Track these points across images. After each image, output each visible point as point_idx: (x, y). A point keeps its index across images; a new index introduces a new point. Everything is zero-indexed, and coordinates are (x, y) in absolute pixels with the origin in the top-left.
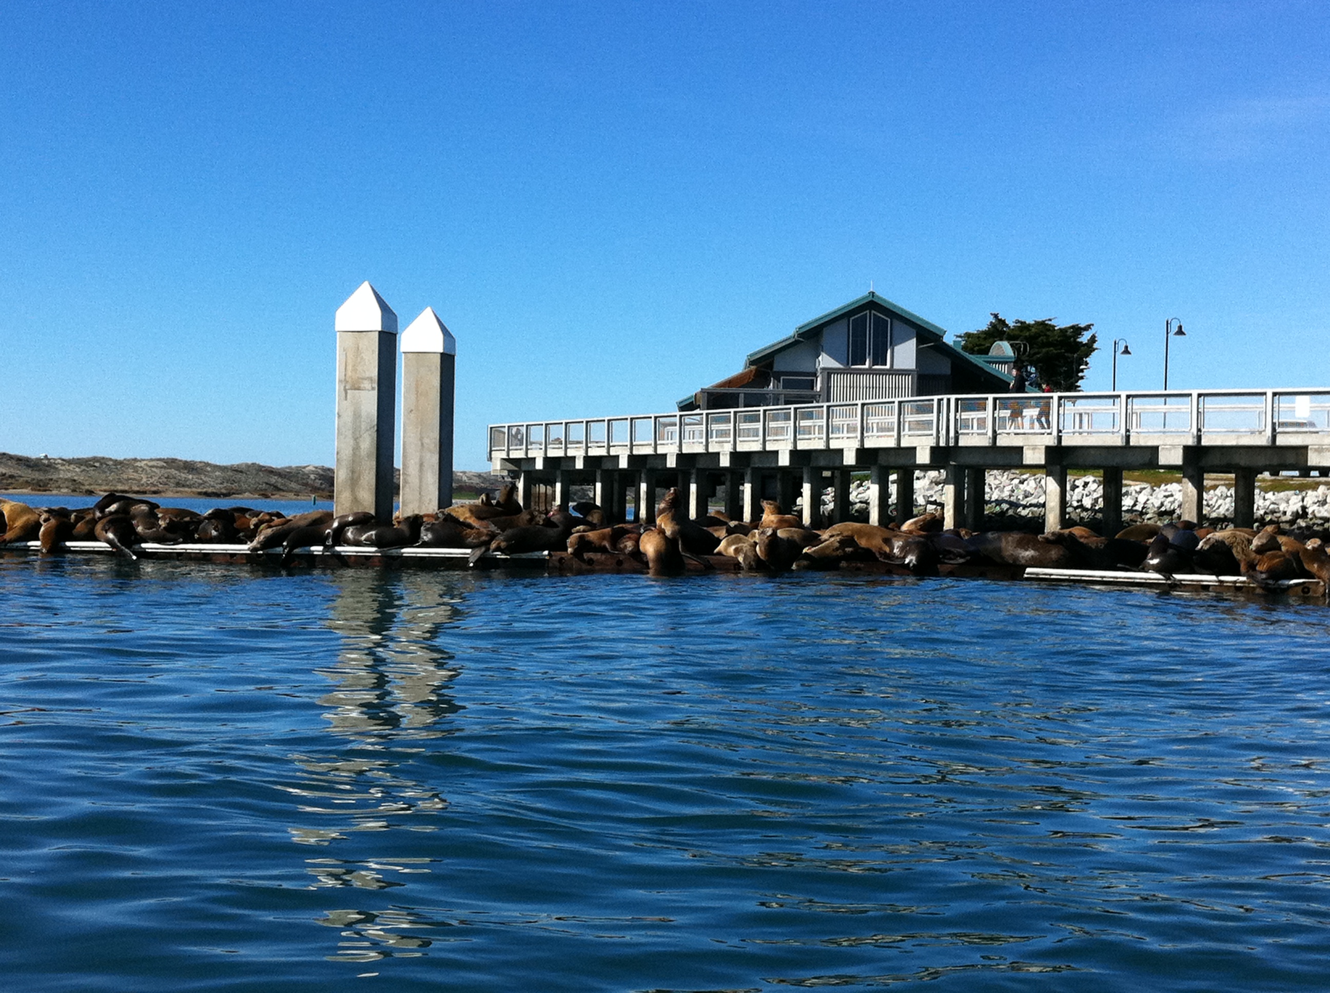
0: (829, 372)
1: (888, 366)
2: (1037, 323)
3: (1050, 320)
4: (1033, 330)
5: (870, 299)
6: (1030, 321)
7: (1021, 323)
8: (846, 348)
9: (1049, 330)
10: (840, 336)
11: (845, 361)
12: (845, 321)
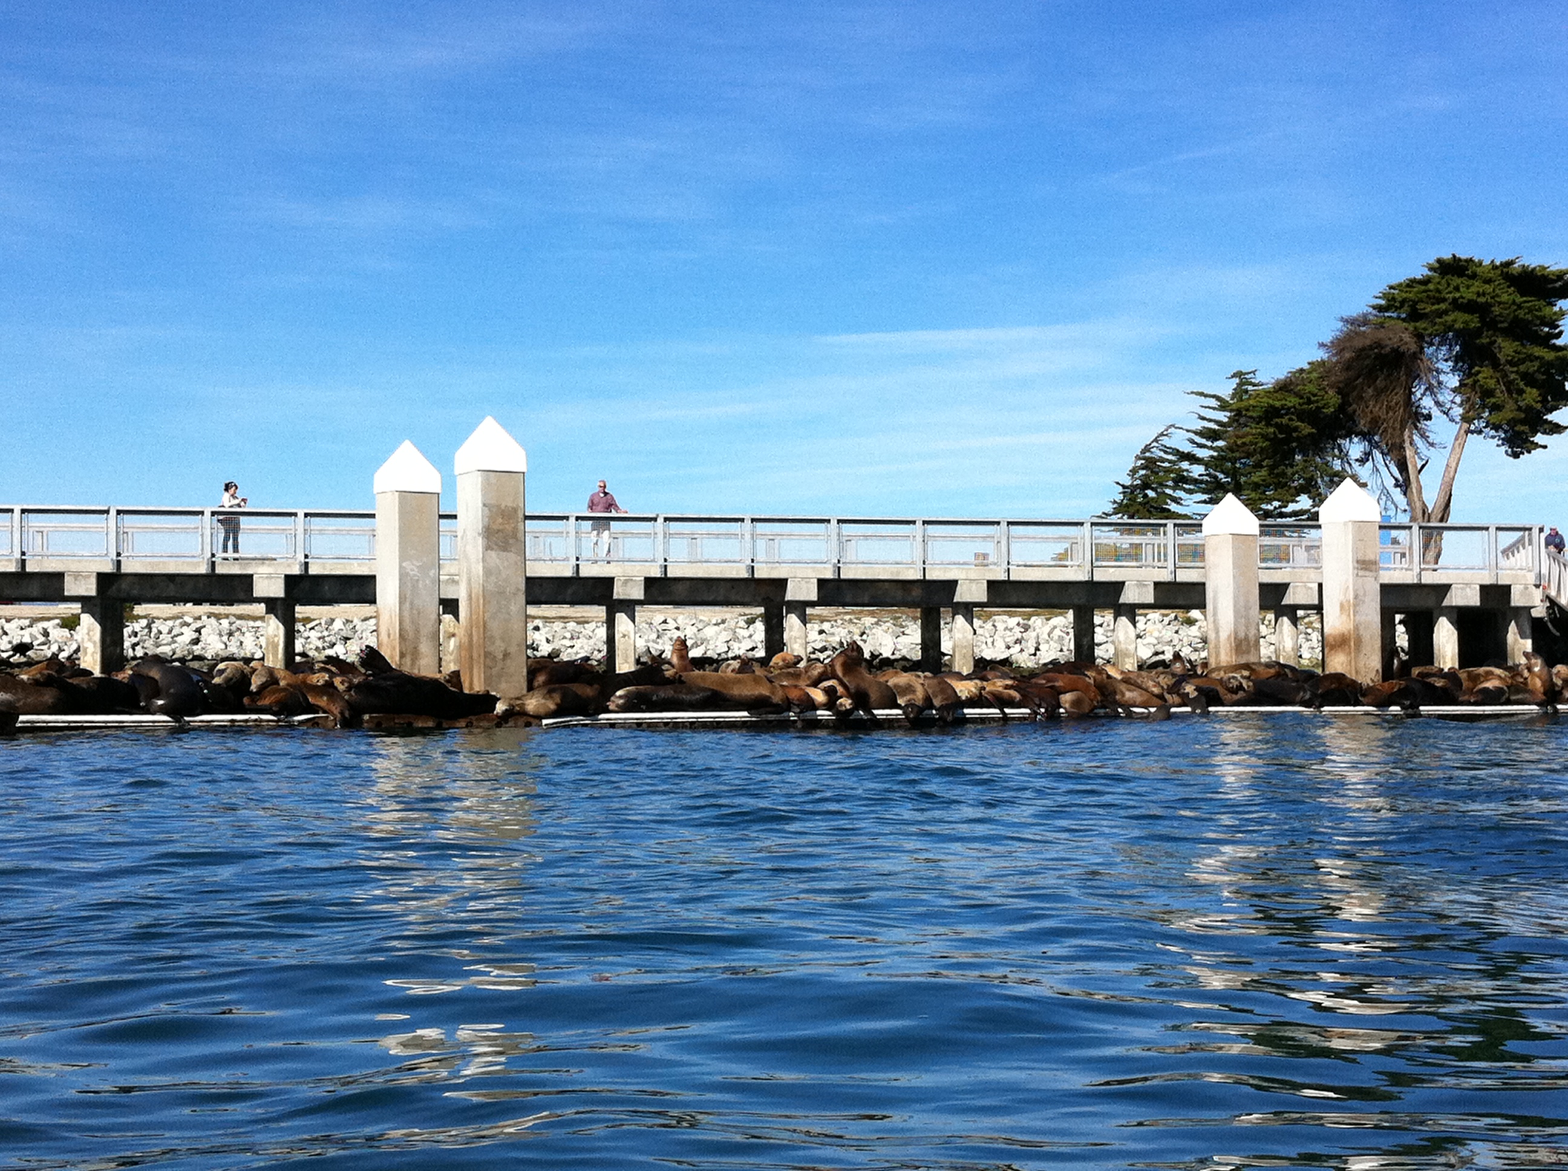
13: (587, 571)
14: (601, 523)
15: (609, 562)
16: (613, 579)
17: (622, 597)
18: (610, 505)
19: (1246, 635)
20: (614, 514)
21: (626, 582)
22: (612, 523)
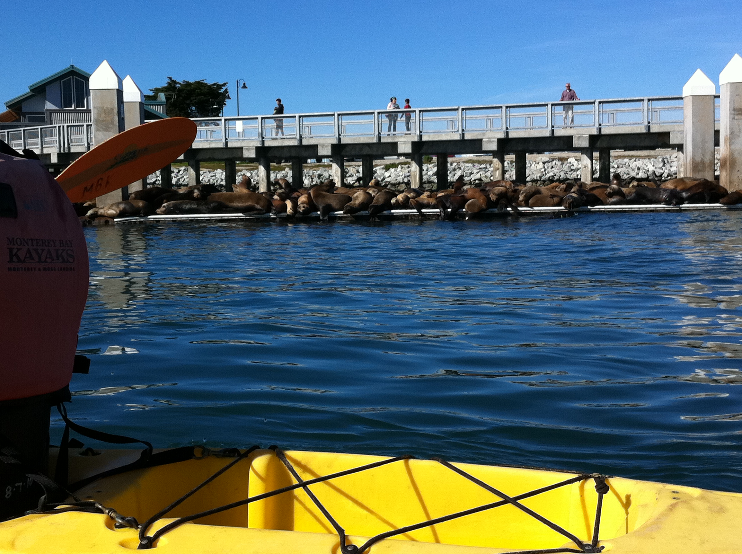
0: (51, 112)
1: (85, 108)
2: (196, 82)
3: (203, 80)
4: (193, 86)
5: (71, 69)
6: (192, 81)
7: (186, 82)
8: (60, 98)
9: (202, 86)
10: (55, 90)
11: (60, 105)
12: (58, 82)
13: (558, 133)
14: (567, 107)
15: (571, 128)
16: (572, 136)
17: (576, 146)
18: (572, 97)
19: (702, 159)
20: (575, 101)
21: (579, 138)
22: (574, 106)
